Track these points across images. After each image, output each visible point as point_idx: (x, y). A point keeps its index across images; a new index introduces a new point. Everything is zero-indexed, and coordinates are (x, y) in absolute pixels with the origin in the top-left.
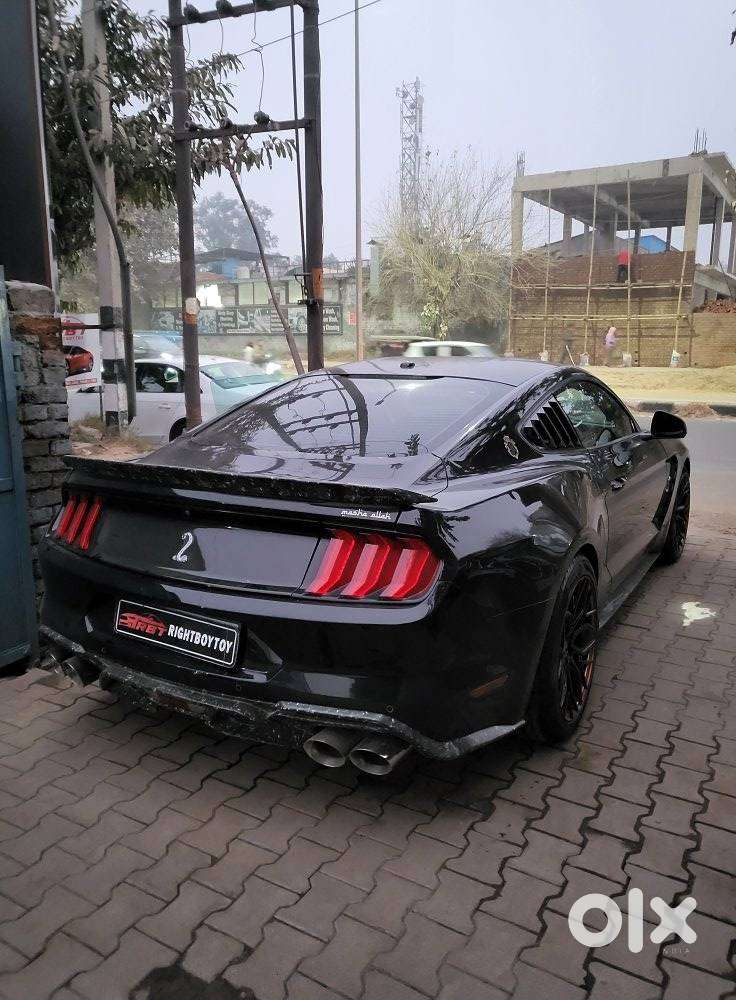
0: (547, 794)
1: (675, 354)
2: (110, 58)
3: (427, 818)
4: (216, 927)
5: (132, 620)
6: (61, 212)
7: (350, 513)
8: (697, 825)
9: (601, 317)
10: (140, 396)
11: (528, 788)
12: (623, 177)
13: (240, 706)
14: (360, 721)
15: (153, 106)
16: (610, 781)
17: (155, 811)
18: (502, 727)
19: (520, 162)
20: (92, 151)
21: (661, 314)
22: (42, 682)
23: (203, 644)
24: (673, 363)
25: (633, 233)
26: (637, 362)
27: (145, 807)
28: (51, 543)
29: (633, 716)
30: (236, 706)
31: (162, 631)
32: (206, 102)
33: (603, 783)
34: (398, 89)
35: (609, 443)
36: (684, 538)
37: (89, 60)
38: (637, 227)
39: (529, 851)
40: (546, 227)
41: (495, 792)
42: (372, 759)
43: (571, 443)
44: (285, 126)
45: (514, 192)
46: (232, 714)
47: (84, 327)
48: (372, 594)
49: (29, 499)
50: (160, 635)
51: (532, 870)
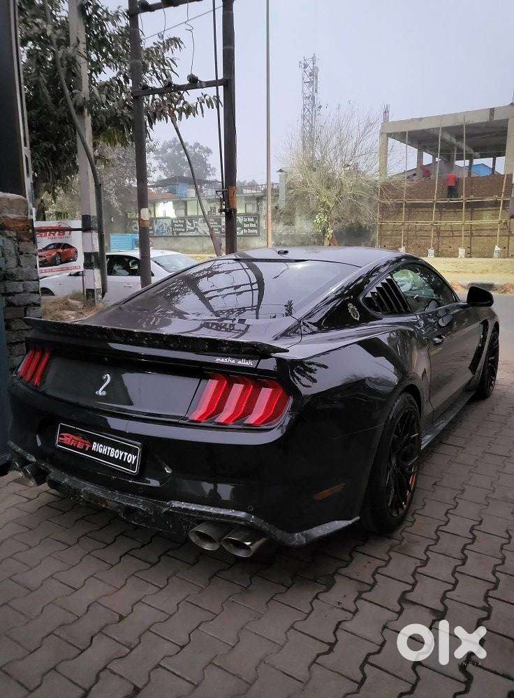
0: (376, 572)
1: (497, 248)
2: (88, 40)
3: (283, 589)
4: (115, 671)
5: (68, 439)
6: (55, 149)
7: (223, 360)
8: (489, 599)
9: (443, 223)
10: (110, 278)
11: (362, 567)
12: (460, 121)
13: (143, 503)
14: (228, 516)
15: (120, 74)
16: (425, 563)
17: (83, 579)
18: (341, 522)
19: (386, 112)
20: (75, 106)
21: (486, 219)
22: (18, 481)
23: (116, 457)
24: (495, 255)
25: (467, 162)
26: (469, 254)
27: (76, 577)
28: (16, 381)
29: (447, 513)
30: (140, 504)
31: (88, 446)
32: (157, 70)
33: (419, 564)
34: (300, 62)
35: (435, 309)
36: (495, 380)
37: (73, 41)
38: (470, 157)
39: (358, 616)
40: (404, 159)
41: (337, 570)
42: (239, 545)
43: (403, 309)
44: (209, 84)
45: (381, 133)
46: (136, 509)
47: (71, 230)
48: (239, 421)
49: (10, 350)
50: (87, 449)
51: (360, 632)
